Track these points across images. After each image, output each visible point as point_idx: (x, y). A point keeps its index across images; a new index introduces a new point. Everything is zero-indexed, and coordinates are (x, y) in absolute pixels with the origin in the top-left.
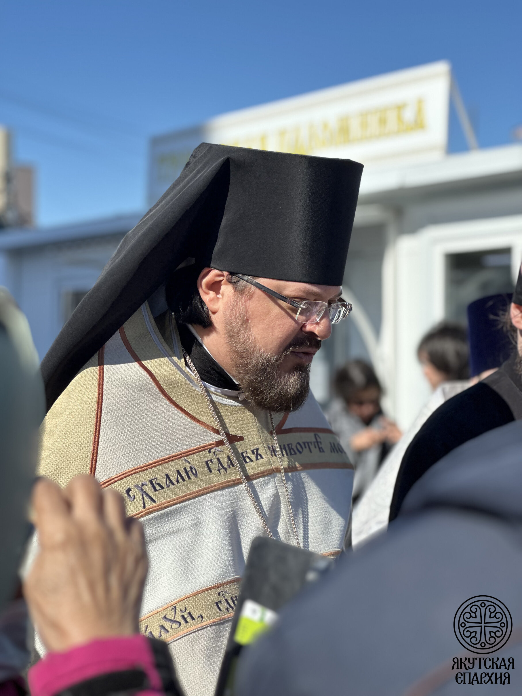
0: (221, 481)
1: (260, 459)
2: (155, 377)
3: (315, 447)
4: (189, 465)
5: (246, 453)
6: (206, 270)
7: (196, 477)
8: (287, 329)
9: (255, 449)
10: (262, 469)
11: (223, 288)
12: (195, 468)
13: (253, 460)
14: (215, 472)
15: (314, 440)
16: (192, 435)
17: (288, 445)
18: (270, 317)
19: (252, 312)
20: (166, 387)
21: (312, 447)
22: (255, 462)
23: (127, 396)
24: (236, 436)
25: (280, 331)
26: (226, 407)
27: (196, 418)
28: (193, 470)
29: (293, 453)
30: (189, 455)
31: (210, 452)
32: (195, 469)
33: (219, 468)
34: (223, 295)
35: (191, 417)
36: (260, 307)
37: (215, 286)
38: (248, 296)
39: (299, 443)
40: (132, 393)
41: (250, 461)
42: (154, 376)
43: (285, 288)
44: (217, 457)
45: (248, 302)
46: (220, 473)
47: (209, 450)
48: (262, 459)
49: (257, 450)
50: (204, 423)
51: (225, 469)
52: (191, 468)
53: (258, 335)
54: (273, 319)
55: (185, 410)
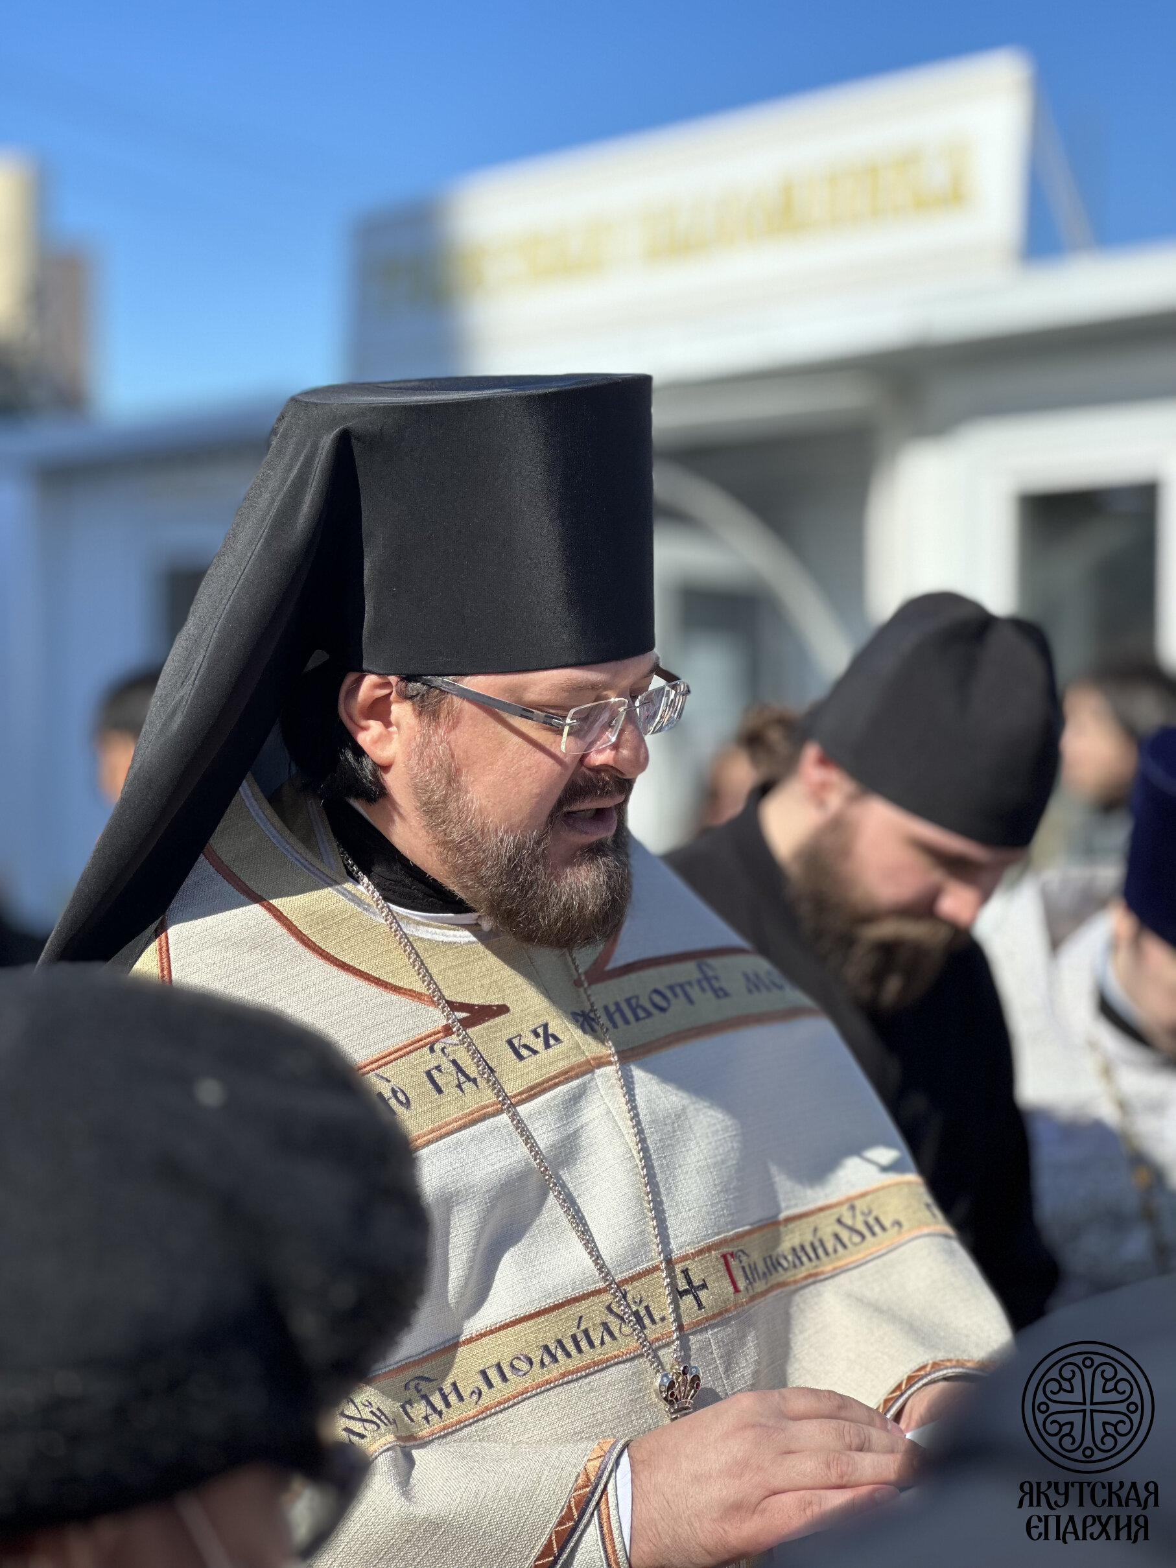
0: (468, 1108)
1: (554, 1045)
2: (281, 913)
3: (703, 990)
4: (389, 1086)
5: (520, 1039)
6: (351, 678)
7: (407, 1108)
8: (548, 774)
9: (540, 1027)
10: (563, 1065)
11: (395, 708)
12: (404, 1089)
13: (539, 1050)
14: (450, 1091)
15: (696, 975)
16: (387, 1021)
17: (628, 1001)
18: (505, 754)
19: (466, 752)
20: (311, 929)
21: (695, 992)
22: (544, 1054)
23: (225, 964)
24: (490, 1006)
25: (533, 781)
26: (456, 948)
27: (390, 984)
28: (400, 1095)
29: (642, 1014)
30: (385, 1064)
31: (432, 1050)
32: (402, 1091)
33: (458, 1081)
34: (398, 727)
35: (378, 982)
36: (480, 739)
37: (379, 710)
38: (449, 720)
39: (656, 991)
40: (234, 957)
41: (531, 1053)
42: (279, 911)
43: (525, 689)
44: (451, 1058)
45: (453, 733)
46: (463, 1092)
47: (429, 1046)
48: (559, 1043)
49: (546, 1026)
50: (410, 990)
51: (474, 1081)
52: (394, 1092)
53: (487, 799)
54: (513, 759)
55: (363, 970)
